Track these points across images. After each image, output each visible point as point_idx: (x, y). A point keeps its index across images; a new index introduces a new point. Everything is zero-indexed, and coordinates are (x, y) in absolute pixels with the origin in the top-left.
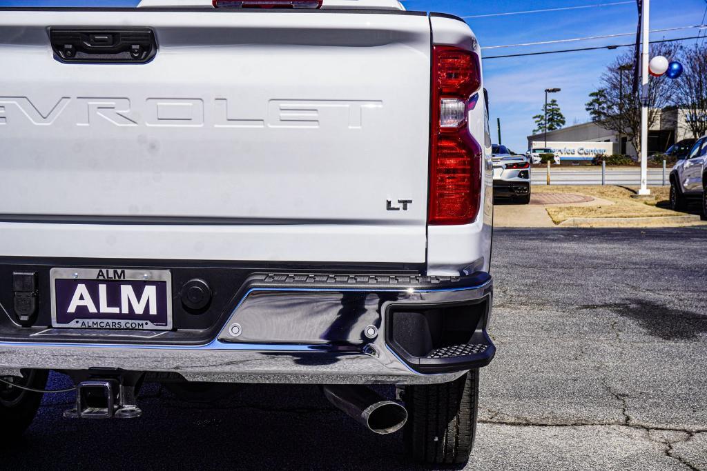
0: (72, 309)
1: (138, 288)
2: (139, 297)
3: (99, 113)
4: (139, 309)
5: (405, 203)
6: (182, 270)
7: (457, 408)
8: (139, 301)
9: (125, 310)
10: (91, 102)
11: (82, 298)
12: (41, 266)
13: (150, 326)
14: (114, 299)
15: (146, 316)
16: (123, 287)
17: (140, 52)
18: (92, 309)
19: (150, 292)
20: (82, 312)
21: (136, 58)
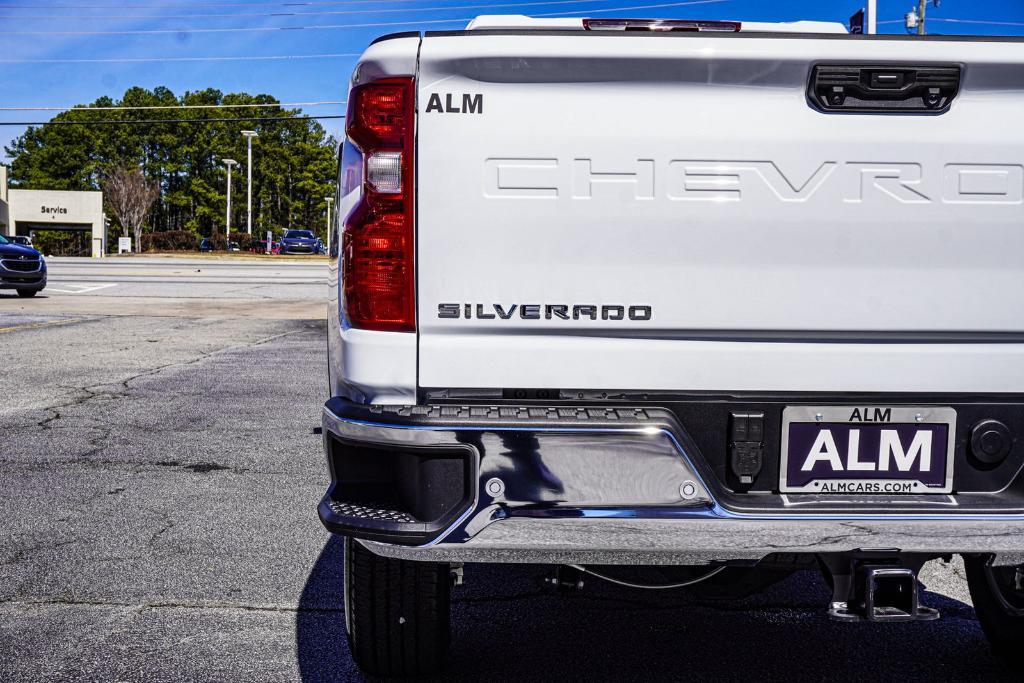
0: (808, 466)
1: (907, 433)
2: (906, 445)
3: (876, 184)
4: (904, 464)
6: (969, 405)
8: (906, 452)
9: (884, 466)
10: (866, 169)
11: (824, 449)
12: (772, 403)
13: (922, 488)
14: (869, 451)
15: (914, 473)
16: (884, 433)
17: (938, 98)
18: (837, 466)
19: (923, 439)
20: (823, 470)
21: (931, 107)
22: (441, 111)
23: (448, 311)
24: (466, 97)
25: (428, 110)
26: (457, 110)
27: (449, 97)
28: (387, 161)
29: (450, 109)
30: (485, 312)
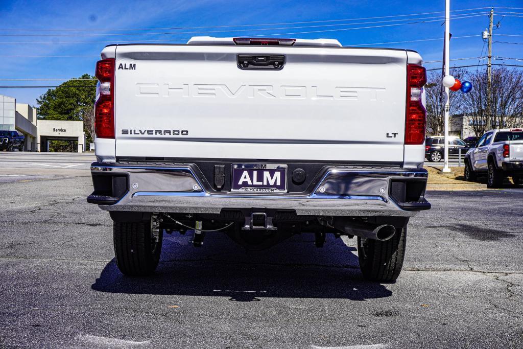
0: (240, 183)
1: (272, 172)
2: (272, 177)
3: (259, 92)
4: (272, 183)
5: (395, 134)
6: (292, 164)
7: (397, 248)
8: (272, 179)
9: (265, 183)
10: (255, 87)
11: (245, 178)
12: (228, 162)
13: (277, 191)
14: (260, 178)
15: (275, 186)
16: (265, 172)
17: (278, 65)
18: (250, 183)
19: (277, 175)
20: (245, 184)
21: (276, 68)
22: (123, 69)
23: (125, 132)
24: (131, 65)
25: (119, 69)
26: (128, 69)
27: (125, 64)
28: (107, 85)
29: (125, 68)
30: (136, 132)
